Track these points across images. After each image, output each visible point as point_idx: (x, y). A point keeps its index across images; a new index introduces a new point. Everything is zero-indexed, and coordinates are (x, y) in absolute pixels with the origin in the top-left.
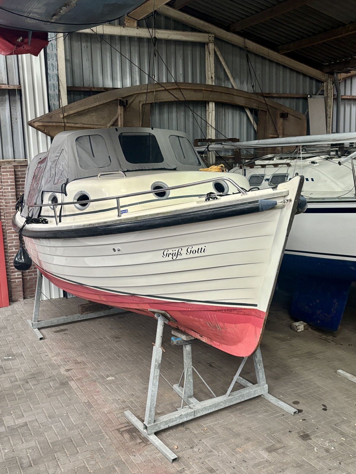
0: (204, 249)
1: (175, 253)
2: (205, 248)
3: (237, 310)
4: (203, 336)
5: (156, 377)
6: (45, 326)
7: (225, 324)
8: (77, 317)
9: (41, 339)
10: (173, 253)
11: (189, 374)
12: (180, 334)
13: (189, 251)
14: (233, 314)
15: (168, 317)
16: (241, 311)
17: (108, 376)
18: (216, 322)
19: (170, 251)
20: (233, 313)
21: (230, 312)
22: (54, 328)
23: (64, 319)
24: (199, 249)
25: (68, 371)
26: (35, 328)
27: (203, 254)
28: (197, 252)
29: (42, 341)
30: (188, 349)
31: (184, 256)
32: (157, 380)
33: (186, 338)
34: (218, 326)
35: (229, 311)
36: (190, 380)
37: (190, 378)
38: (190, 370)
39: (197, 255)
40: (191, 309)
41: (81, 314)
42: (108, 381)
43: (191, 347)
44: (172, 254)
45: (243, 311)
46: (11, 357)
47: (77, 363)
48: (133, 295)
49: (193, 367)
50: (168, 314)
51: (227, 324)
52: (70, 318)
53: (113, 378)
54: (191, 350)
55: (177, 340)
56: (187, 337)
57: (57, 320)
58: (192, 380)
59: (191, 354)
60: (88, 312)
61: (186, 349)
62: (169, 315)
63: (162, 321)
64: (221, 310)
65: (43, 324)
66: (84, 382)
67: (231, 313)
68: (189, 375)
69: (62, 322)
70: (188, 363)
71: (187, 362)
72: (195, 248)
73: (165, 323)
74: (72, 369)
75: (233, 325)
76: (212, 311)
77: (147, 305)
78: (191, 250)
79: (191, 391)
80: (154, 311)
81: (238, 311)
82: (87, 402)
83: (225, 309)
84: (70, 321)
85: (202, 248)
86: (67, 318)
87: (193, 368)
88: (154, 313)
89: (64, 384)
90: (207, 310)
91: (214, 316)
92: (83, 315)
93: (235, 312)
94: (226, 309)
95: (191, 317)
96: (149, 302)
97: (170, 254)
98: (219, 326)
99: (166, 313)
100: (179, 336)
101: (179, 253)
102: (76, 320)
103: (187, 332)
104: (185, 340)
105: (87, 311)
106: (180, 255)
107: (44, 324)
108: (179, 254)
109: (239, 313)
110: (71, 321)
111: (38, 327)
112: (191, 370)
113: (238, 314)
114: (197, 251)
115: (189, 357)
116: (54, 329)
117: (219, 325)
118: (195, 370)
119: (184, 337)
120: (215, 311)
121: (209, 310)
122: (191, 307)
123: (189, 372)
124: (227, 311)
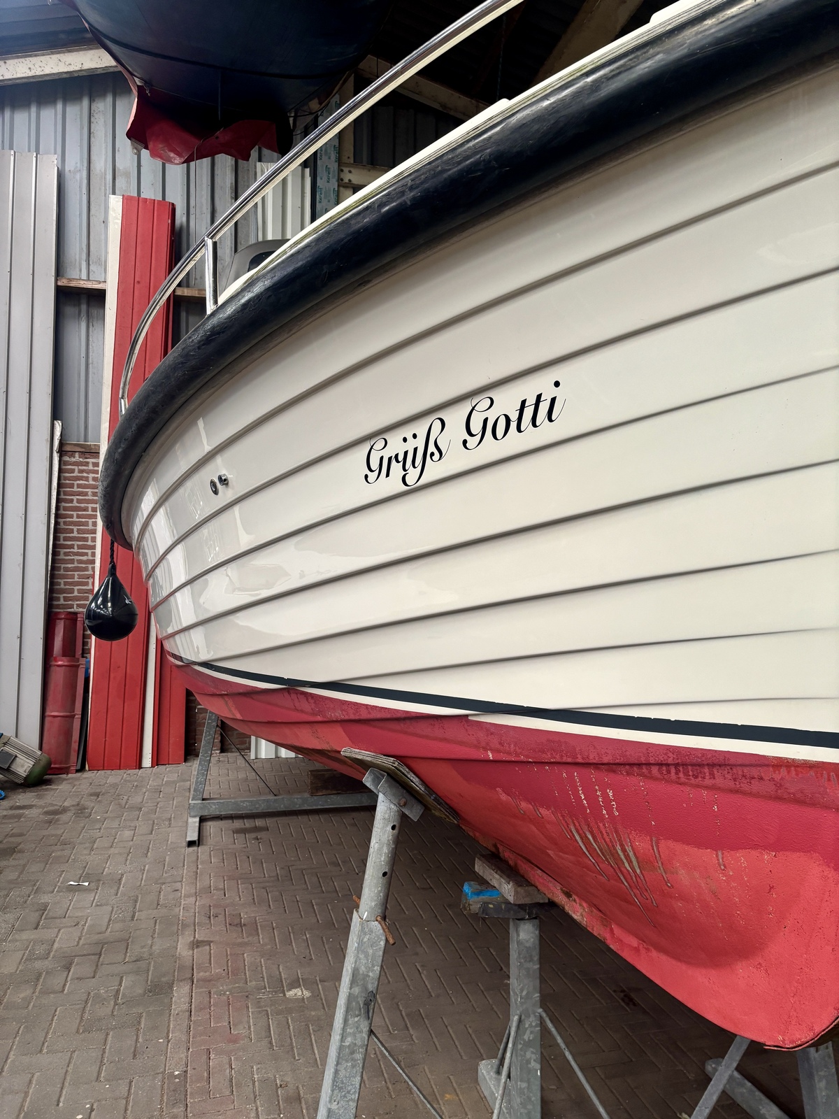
0: (553, 400)
1: (416, 449)
2: (554, 392)
3: (732, 766)
4: (574, 897)
5: (353, 1053)
6: (218, 813)
7: (663, 844)
8: (300, 801)
9: (191, 844)
10: (406, 453)
11: (526, 1037)
12: (497, 876)
13: (476, 427)
14: (707, 787)
15: (417, 791)
16: (755, 772)
17: (295, 984)
18: (617, 832)
19: (395, 445)
20: (708, 782)
21: (693, 781)
22: (241, 821)
23: (268, 801)
24: (524, 402)
25: (198, 947)
26: (195, 817)
27: (546, 432)
28: (513, 425)
29: (191, 849)
30: (525, 935)
31: (456, 460)
32: (353, 1066)
33: (516, 893)
34: (624, 851)
35: (686, 774)
36: (528, 1062)
37: (528, 1055)
38: (531, 1022)
39: (514, 442)
40: (499, 751)
41: (312, 793)
42: (290, 1000)
43: (537, 932)
44: (401, 458)
45: (768, 774)
46: (86, 884)
47: (237, 924)
48: (292, 686)
49: (544, 1015)
50: (411, 776)
51: (671, 844)
52: (283, 803)
53: (307, 994)
54: (537, 942)
55: (484, 897)
56: (519, 889)
57: (251, 802)
58: (538, 1066)
59: (536, 958)
60: (329, 792)
61: (518, 935)
62: (416, 780)
63: (393, 806)
64: (639, 765)
65: (213, 809)
66: (215, 993)
67: (698, 786)
68: (528, 1044)
69: (262, 808)
70: (524, 993)
71: (522, 991)
72: (507, 401)
73: (403, 817)
74: (209, 943)
75: (708, 856)
76: (597, 766)
77: (339, 730)
78: (486, 421)
79: (530, 1107)
80: (360, 757)
81: (739, 771)
82: (176, 1077)
83: (661, 758)
84: (282, 808)
85: (539, 397)
86: (275, 800)
87: (541, 1017)
88: (364, 765)
89: (159, 990)
90: (569, 760)
91: (605, 795)
92: (315, 798)
93: (719, 781)
94: (670, 761)
95: (504, 797)
96: (338, 715)
97: (394, 461)
98: (631, 854)
99: (405, 770)
100: (495, 883)
101: (432, 448)
102: (297, 808)
103: (522, 872)
104: (511, 899)
105: (327, 788)
106: (437, 455)
107: (216, 809)
108: (432, 454)
109: (745, 787)
110: (284, 810)
111: (201, 814)
112: (536, 1026)
113: (737, 792)
114: (514, 417)
115: (528, 970)
116: (238, 824)
117: (629, 849)
118: (550, 1025)
119: (507, 890)
120: (612, 767)
121: (580, 760)
122: (495, 742)
123: (528, 1032)
124: (673, 770)
